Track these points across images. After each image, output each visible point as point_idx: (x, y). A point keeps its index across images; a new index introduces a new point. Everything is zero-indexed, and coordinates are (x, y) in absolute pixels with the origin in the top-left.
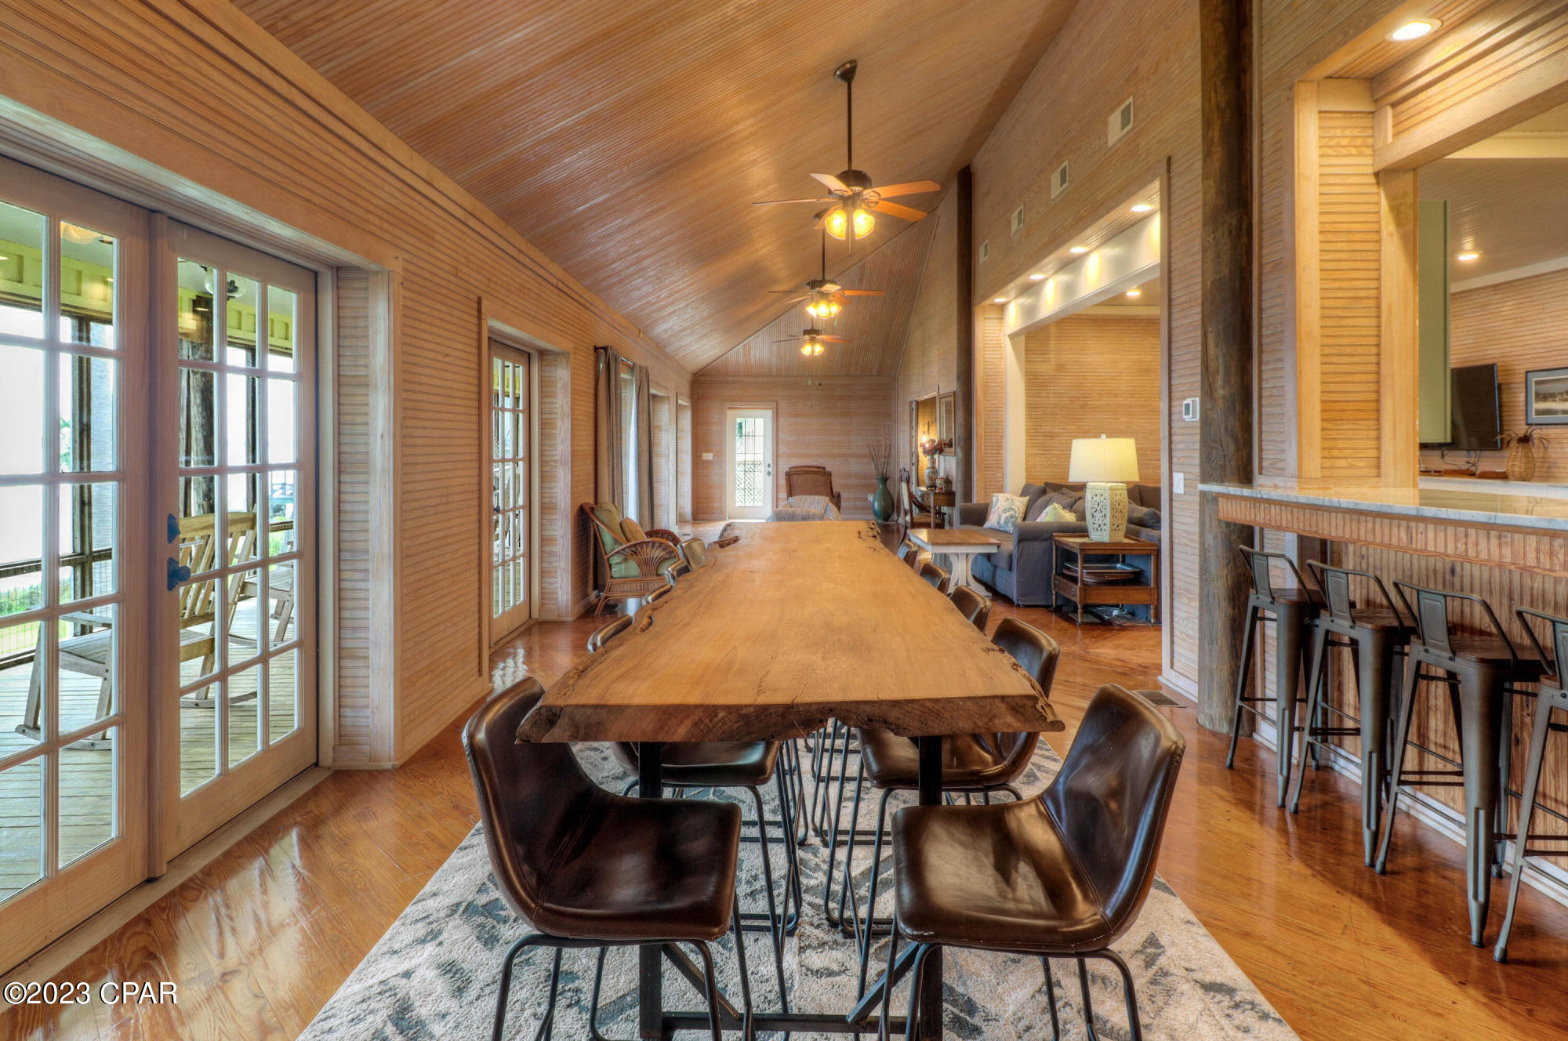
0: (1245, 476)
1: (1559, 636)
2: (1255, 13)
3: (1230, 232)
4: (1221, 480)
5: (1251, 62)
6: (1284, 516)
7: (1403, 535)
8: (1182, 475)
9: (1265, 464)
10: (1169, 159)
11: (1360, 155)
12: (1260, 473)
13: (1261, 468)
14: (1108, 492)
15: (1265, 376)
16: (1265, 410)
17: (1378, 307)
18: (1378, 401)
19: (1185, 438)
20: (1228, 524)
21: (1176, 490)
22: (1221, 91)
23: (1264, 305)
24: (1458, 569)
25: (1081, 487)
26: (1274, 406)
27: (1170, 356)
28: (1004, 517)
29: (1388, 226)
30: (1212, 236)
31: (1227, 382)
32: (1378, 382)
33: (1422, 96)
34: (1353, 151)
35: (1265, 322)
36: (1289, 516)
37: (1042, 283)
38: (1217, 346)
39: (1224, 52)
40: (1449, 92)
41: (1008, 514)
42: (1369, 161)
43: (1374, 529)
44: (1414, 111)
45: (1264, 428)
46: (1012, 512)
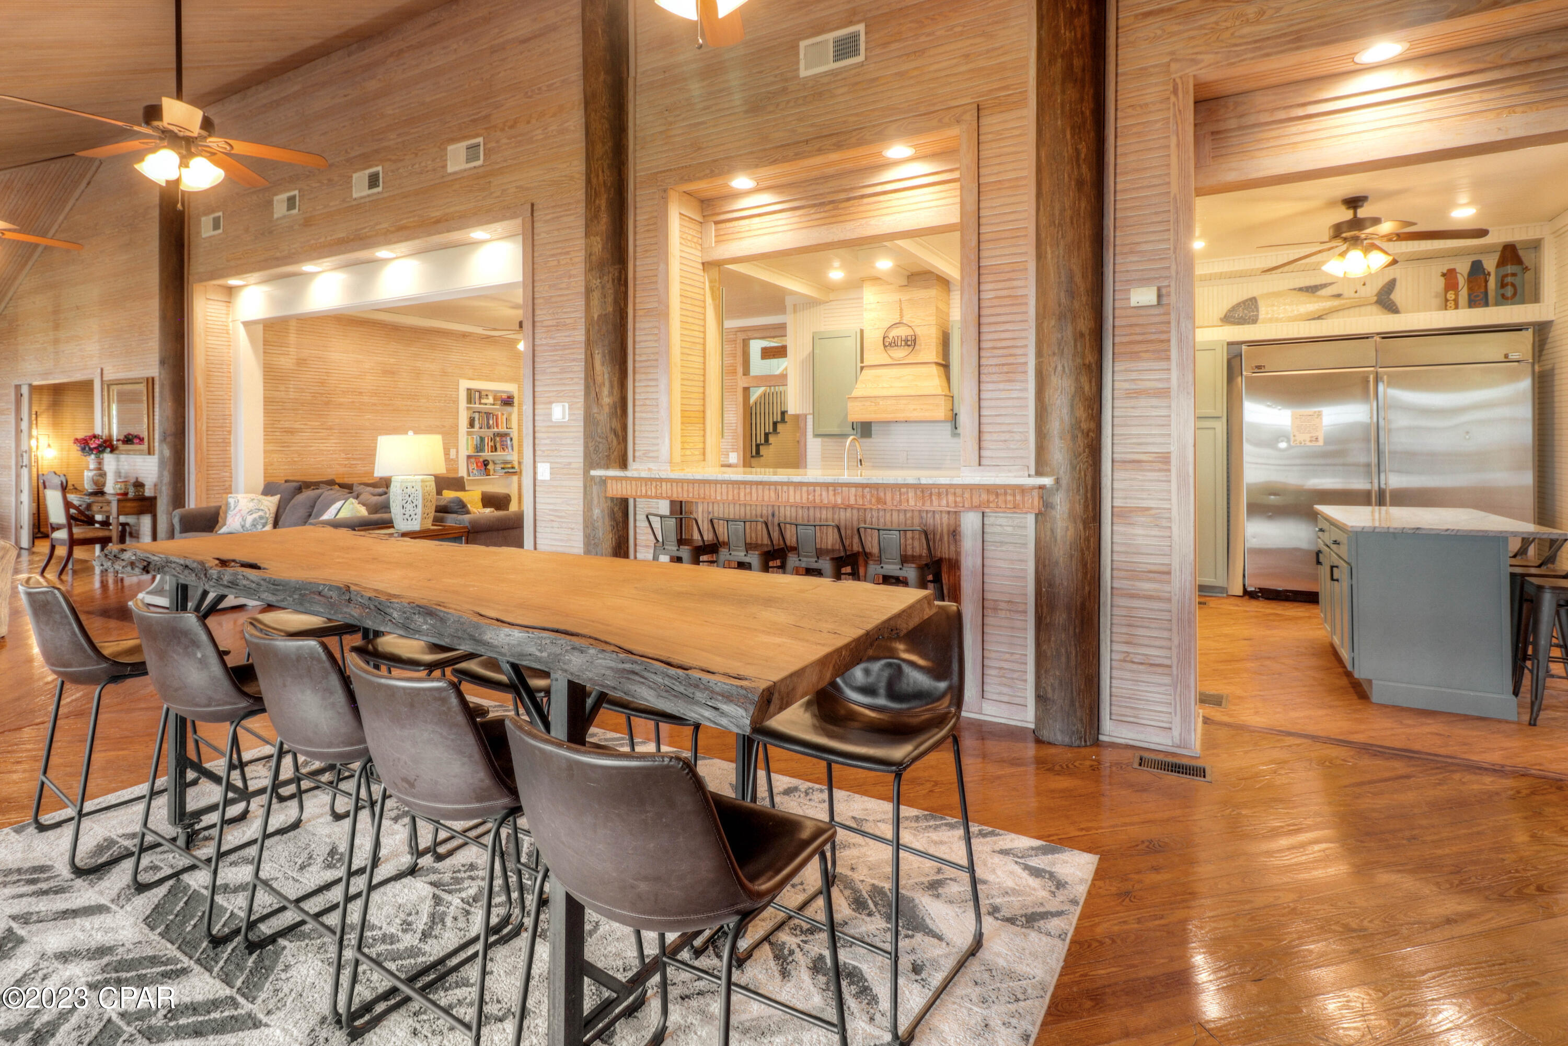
0: (624, 465)
1: (881, 537)
2: (631, 124)
3: (613, 280)
4: (607, 467)
5: (627, 156)
6: (675, 489)
7: (773, 494)
8: (548, 465)
9: (637, 454)
10: (533, 205)
11: (696, 249)
12: (634, 461)
13: (634, 457)
14: (420, 484)
15: (637, 390)
16: (637, 415)
17: (704, 350)
18: (704, 412)
19: (550, 435)
20: (612, 499)
21: (540, 477)
22: (607, 172)
23: (638, 339)
24: (777, 513)
25: (386, 483)
26: (647, 412)
27: (534, 368)
28: (250, 519)
29: (709, 300)
30: (599, 281)
31: (611, 393)
32: (704, 399)
33: (736, 223)
34: (693, 245)
35: (637, 352)
36: (680, 490)
37: (313, 275)
38: (603, 365)
39: (610, 144)
40: (755, 227)
41: (255, 515)
42: (699, 254)
43: (751, 493)
44: (730, 231)
45: (637, 428)
46: (261, 513)
